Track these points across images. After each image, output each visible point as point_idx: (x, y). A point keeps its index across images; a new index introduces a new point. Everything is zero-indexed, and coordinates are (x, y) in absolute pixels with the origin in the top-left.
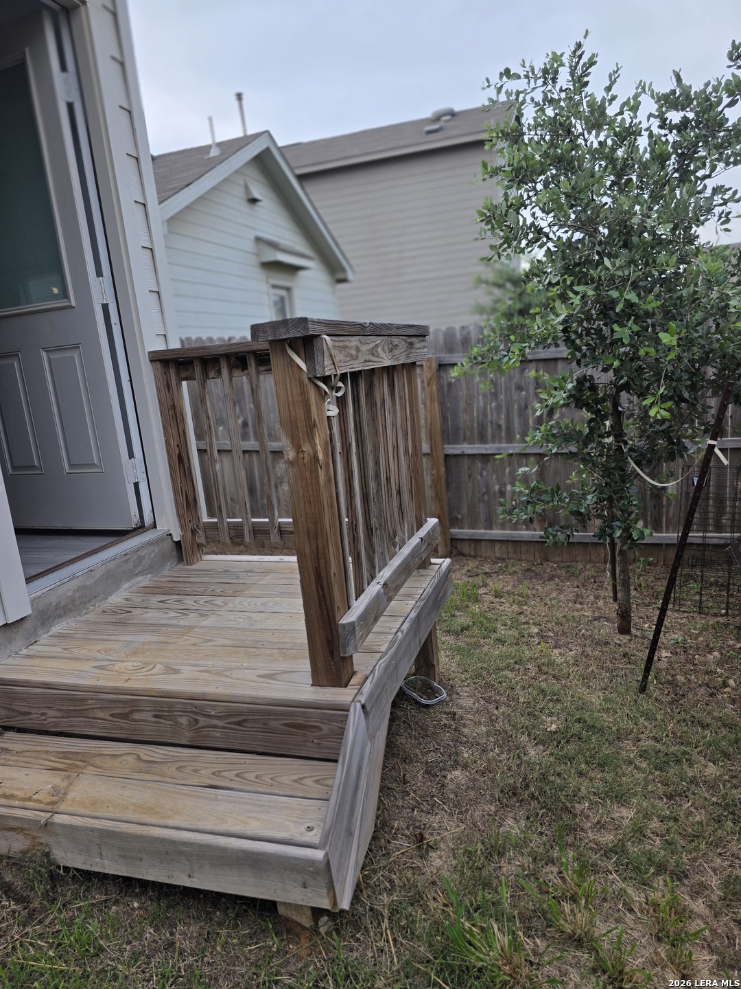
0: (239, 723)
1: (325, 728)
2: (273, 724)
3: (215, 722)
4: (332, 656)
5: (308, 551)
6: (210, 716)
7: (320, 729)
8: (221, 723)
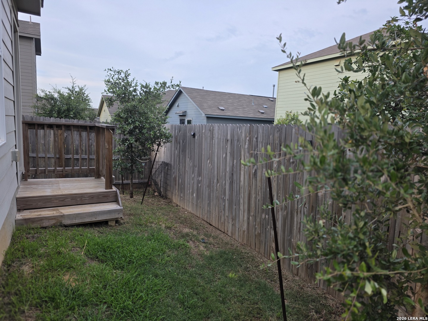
0: (92, 198)
1: (111, 196)
2: (100, 197)
3: (86, 198)
4: (111, 183)
5: (108, 164)
6: (85, 197)
7: (110, 196)
8: (88, 198)
